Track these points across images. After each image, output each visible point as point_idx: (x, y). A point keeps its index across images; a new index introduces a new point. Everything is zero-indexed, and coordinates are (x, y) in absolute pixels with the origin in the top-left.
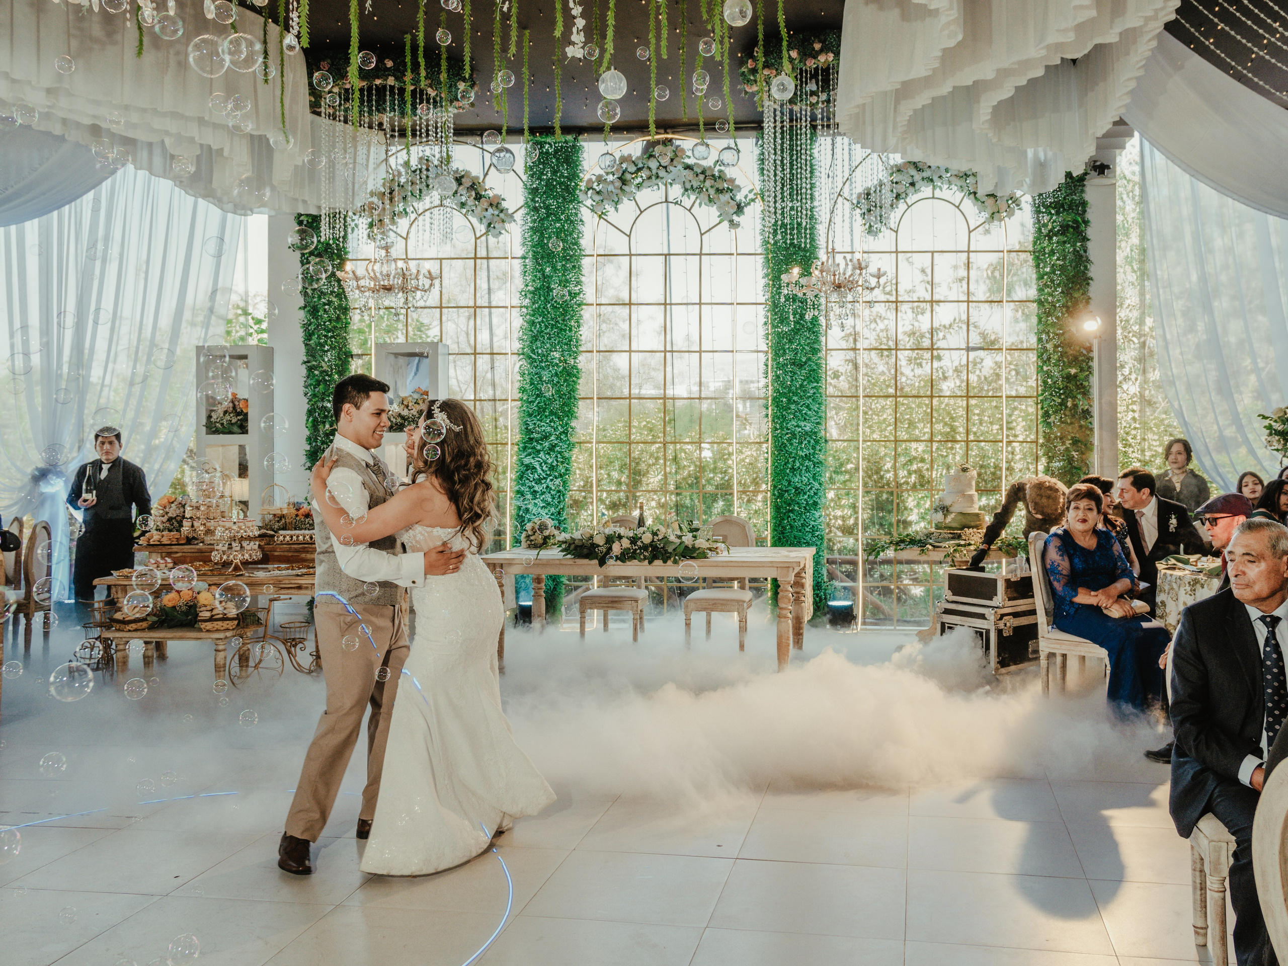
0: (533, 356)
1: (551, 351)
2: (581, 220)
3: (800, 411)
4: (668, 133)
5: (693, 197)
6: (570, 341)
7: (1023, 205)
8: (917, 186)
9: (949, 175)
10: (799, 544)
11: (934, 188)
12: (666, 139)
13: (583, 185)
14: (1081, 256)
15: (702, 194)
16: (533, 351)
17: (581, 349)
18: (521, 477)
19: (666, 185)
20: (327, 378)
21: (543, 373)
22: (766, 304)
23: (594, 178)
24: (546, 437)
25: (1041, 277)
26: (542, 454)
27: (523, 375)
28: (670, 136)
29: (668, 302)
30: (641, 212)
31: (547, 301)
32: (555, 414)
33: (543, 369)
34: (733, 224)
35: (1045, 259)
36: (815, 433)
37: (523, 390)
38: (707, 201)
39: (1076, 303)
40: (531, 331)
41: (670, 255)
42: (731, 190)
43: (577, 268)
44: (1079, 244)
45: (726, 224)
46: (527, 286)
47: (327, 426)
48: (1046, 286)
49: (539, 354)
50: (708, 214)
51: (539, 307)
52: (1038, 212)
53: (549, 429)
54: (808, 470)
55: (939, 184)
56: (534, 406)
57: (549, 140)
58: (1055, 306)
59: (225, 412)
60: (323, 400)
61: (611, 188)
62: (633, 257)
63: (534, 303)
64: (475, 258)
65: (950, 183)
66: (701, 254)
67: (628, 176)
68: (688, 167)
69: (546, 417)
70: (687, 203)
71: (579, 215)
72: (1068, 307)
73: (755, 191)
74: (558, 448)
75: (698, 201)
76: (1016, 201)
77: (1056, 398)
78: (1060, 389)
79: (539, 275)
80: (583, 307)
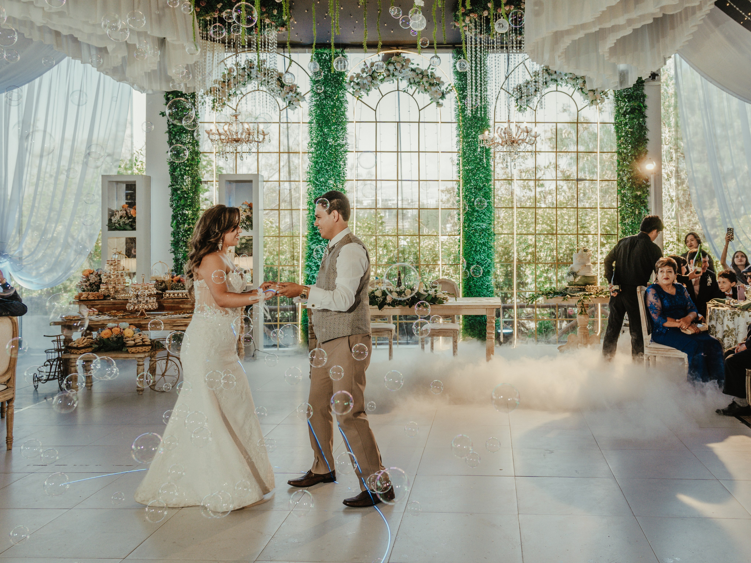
0: (317, 183)
1: (328, 179)
2: (346, 101)
3: (480, 216)
4: (399, 49)
5: (414, 88)
6: (340, 174)
7: (609, 96)
8: (548, 84)
9: (566, 78)
10: (479, 296)
11: (557, 85)
12: (398, 53)
13: (347, 80)
14: (643, 126)
15: (420, 87)
16: (317, 180)
17: (346, 178)
18: (309, 257)
19: (398, 80)
20: (185, 195)
22: (458, 152)
23: (355, 75)
25: (619, 138)
26: (322, 243)
27: (310, 194)
28: (400, 51)
29: (399, 150)
30: (383, 96)
31: (325, 149)
34: (439, 104)
35: (622, 128)
36: (488, 229)
37: (310, 203)
38: (423, 91)
39: (640, 153)
40: (315, 167)
41: (400, 122)
42: (439, 84)
43: (344, 129)
44: (641, 119)
45: (434, 104)
46: (312, 140)
47: (186, 226)
48: (623, 143)
49: (320, 182)
50: (424, 98)
51: (321, 153)
52: (617, 100)
54: (484, 252)
55: (560, 83)
57: (326, 51)
58: (628, 155)
59: (121, 217)
60: (183, 209)
61: (365, 81)
62: (378, 123)
63: (317, 151)
64: (280, 123)
65: (567, 83)
66: (419, 122)
67: (376, 75)
68: (413, 70)
70: (411, 91)
71: (345, 97)
72: (635, 156)
73: (452, 85)
75: (418, 90)
76: (605, 94)
77: (629, 209)
78: (631, 204)
79: (320, 134)
80: (347, 153)
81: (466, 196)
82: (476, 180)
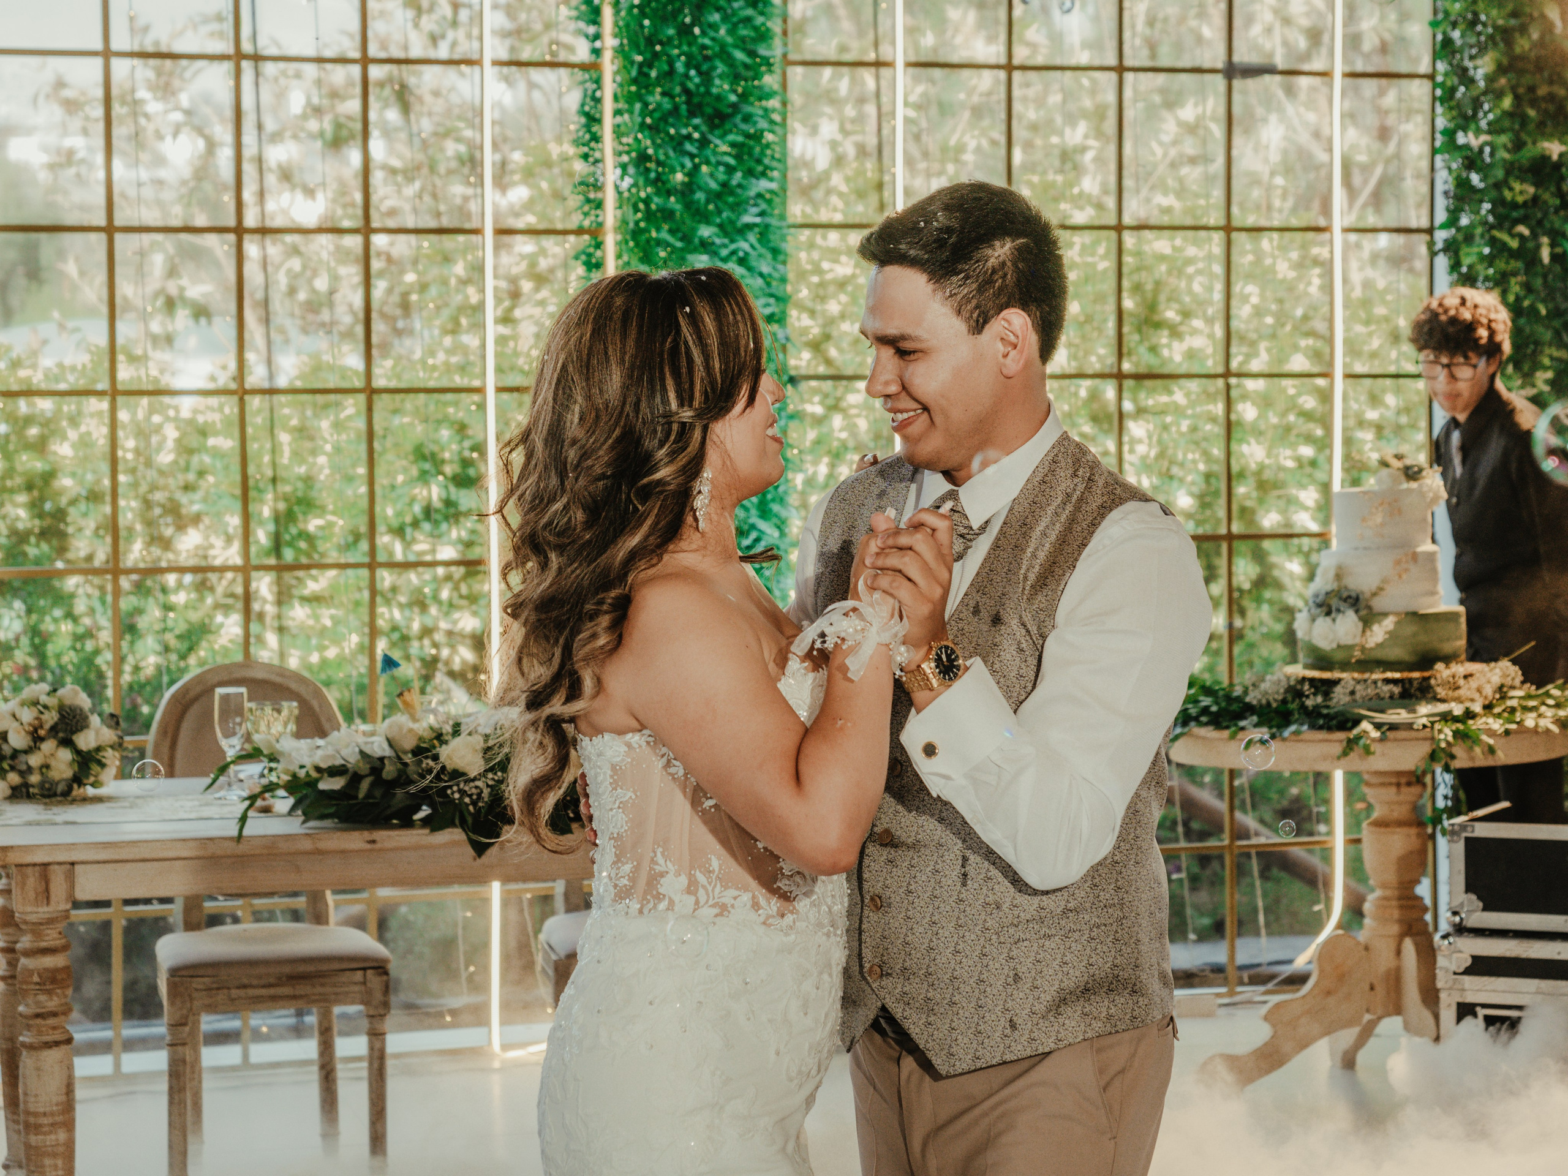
77: (1504, 237)
78: (1515, 206)
81: (643, 158)
82: (701, 62)
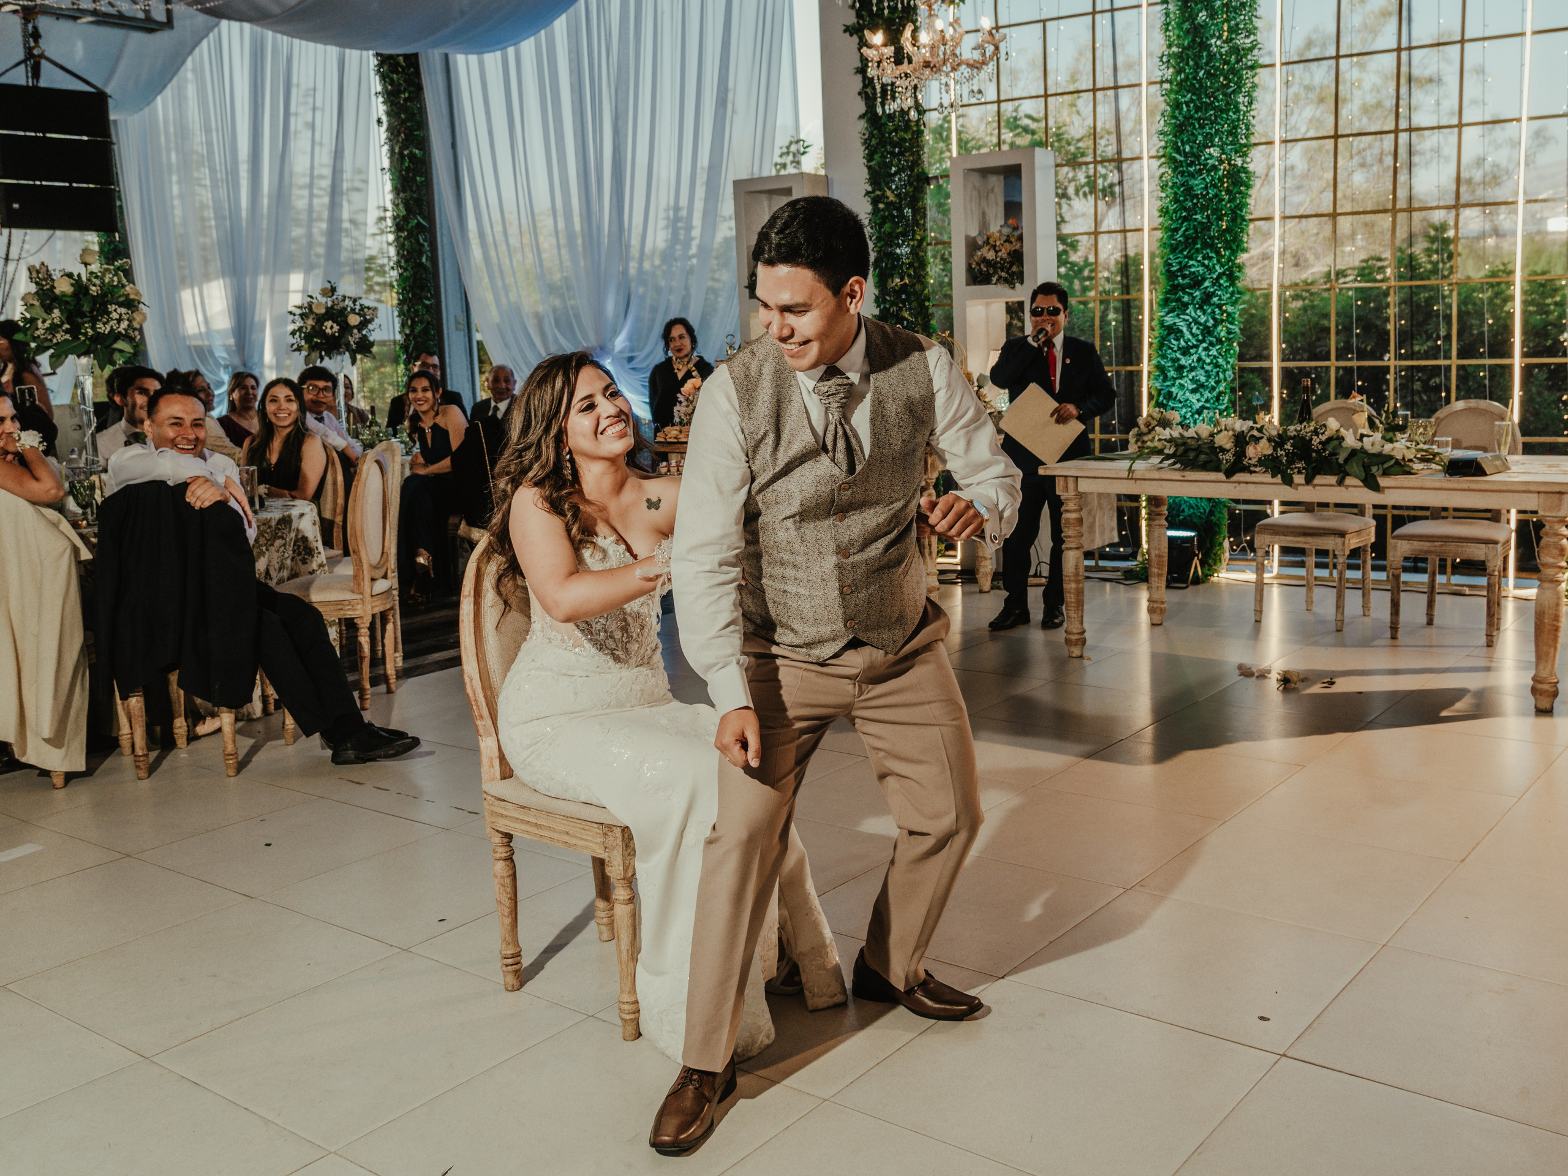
0: (1178, 157)
1: (1205, 146)
6: (1235, 127)
16: (1178, 150)
17: (1253, 140)
20: (894, 213)
21: (1192, 182)
24: (1197, 283)
26: (1190, 310)
27: (1163, 188)
29: (1404, 44)
31: (1198, 67)
32: (1213, 247)
33: (1192, 176)
37: (1164, 212)
40: (1175, 117)
46: (1170, 46)
47: (897, 281)
49: (1186, 155)
51: (1187, 78)
53: (1200, 269)
56: (1179, 236)
60: (890, 244)
63: (1179, 72)
64: (1094, 13)
69: (1197, 251)
74: (1215, 299)
79: (1186, 26)
80: (1258, 70)
